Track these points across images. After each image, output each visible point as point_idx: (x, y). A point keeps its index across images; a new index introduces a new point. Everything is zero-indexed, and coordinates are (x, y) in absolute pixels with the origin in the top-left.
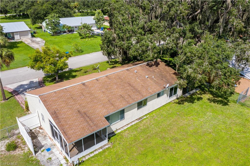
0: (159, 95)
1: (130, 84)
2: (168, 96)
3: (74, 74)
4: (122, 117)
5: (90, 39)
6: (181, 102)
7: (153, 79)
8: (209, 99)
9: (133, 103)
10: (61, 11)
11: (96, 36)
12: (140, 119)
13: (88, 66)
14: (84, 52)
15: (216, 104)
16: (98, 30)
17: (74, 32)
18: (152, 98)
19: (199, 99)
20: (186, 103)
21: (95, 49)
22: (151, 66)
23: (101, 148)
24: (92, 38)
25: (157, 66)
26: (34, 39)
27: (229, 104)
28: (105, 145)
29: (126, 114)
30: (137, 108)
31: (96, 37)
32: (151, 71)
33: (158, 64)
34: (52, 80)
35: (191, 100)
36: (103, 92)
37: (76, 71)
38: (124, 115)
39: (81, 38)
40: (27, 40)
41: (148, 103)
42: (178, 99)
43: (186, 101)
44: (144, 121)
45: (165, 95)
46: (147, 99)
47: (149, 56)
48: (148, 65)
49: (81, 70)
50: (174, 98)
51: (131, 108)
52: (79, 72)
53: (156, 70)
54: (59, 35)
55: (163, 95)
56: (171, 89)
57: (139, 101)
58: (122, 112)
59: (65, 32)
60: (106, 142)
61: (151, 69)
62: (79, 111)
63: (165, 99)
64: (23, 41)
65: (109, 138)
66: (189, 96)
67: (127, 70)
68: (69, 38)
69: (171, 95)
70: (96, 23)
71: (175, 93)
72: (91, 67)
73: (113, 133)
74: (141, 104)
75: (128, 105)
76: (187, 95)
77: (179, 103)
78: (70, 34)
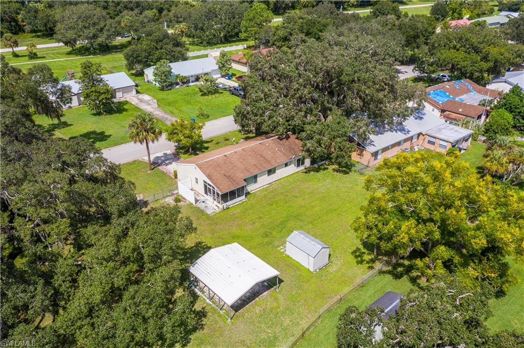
0: (286, 165)
1: (262, 156)
2: (295, 166)
3: (206, 145)
4: (256, 182)
5: (214, 96)
6: (308, 171)
7: (282, 151)
8: (334, 169)
9: (264, 170)
10: (169, 52)
11: (222, 91)
12: (270, 184)
13: (219, 136)
14: (210, 118)
15: (338, 174)
16: (223, 78)
17: (190, 83)
18: (280, 167)
19: (325, 169)
20: (312, 173)
21: (223, 112)
22: (281, 139)
23: (240, 201)
24: (217, 95)
25: (287, 139)
26: (140, 96)
27: (350, 173)
28: (243, 200)
29: (258, 179)
30: (267, 175)
31: (222, 93)
32: (281, 144)
33: (289, 137)
34: (185, 151)
35: (317, 170)
36: (240, 162)
37: (207, 142)
38: (256, 180)
39: (202, 95)
40: (131, 98)
41: (277, 171)
42: (306, 169)
43: (313, 170)
44: (273, 185)
45: (293, 165)
46: (275, 168)
47: (279, 131)
48: (279, 138)
49: (212, 140)
50: (302, 168)
51: (262, 174)
52: (210, 144)
53: (286, 143)
54: (171, 89)
55: (290, 164)
56: (299, 160)
57: (269, 169)
58: (255, 177)
59: (177, 84)
60: (243, 197)
61: (281, 142)
62: (225, 175)
63: (292, 169)
64: (128, 99)
65: (246, 196)
66: (317, 167)
67: (260, 143)
68: (185, 95)
69: (298, 166)
70: (220, 68)
71: (303, 163)
72: (223, 137)
73: (249, 192)
74: (271, 172)
75: (260, 172)
76: (316, 166)
77: (306, 173)
78: (184, 86)
